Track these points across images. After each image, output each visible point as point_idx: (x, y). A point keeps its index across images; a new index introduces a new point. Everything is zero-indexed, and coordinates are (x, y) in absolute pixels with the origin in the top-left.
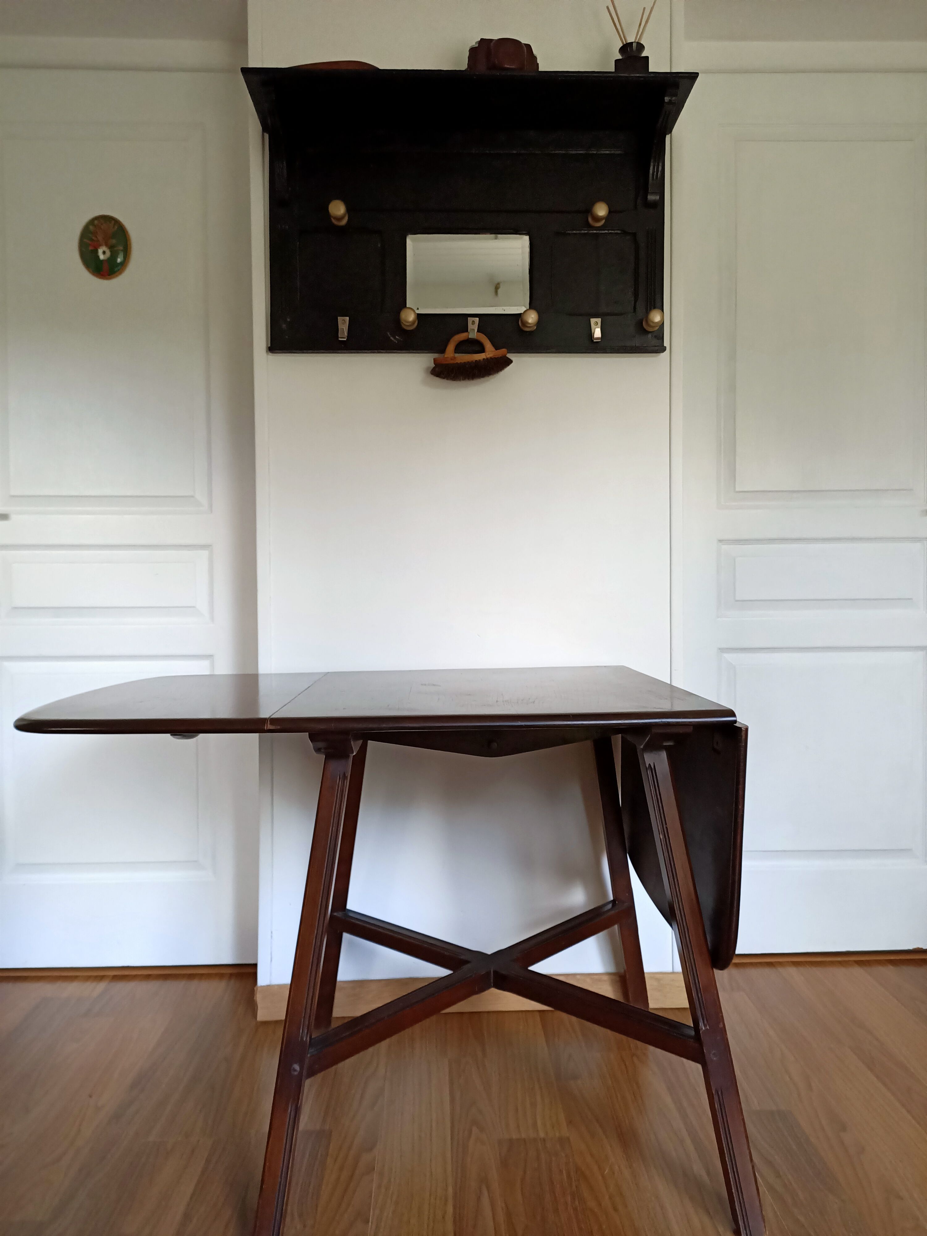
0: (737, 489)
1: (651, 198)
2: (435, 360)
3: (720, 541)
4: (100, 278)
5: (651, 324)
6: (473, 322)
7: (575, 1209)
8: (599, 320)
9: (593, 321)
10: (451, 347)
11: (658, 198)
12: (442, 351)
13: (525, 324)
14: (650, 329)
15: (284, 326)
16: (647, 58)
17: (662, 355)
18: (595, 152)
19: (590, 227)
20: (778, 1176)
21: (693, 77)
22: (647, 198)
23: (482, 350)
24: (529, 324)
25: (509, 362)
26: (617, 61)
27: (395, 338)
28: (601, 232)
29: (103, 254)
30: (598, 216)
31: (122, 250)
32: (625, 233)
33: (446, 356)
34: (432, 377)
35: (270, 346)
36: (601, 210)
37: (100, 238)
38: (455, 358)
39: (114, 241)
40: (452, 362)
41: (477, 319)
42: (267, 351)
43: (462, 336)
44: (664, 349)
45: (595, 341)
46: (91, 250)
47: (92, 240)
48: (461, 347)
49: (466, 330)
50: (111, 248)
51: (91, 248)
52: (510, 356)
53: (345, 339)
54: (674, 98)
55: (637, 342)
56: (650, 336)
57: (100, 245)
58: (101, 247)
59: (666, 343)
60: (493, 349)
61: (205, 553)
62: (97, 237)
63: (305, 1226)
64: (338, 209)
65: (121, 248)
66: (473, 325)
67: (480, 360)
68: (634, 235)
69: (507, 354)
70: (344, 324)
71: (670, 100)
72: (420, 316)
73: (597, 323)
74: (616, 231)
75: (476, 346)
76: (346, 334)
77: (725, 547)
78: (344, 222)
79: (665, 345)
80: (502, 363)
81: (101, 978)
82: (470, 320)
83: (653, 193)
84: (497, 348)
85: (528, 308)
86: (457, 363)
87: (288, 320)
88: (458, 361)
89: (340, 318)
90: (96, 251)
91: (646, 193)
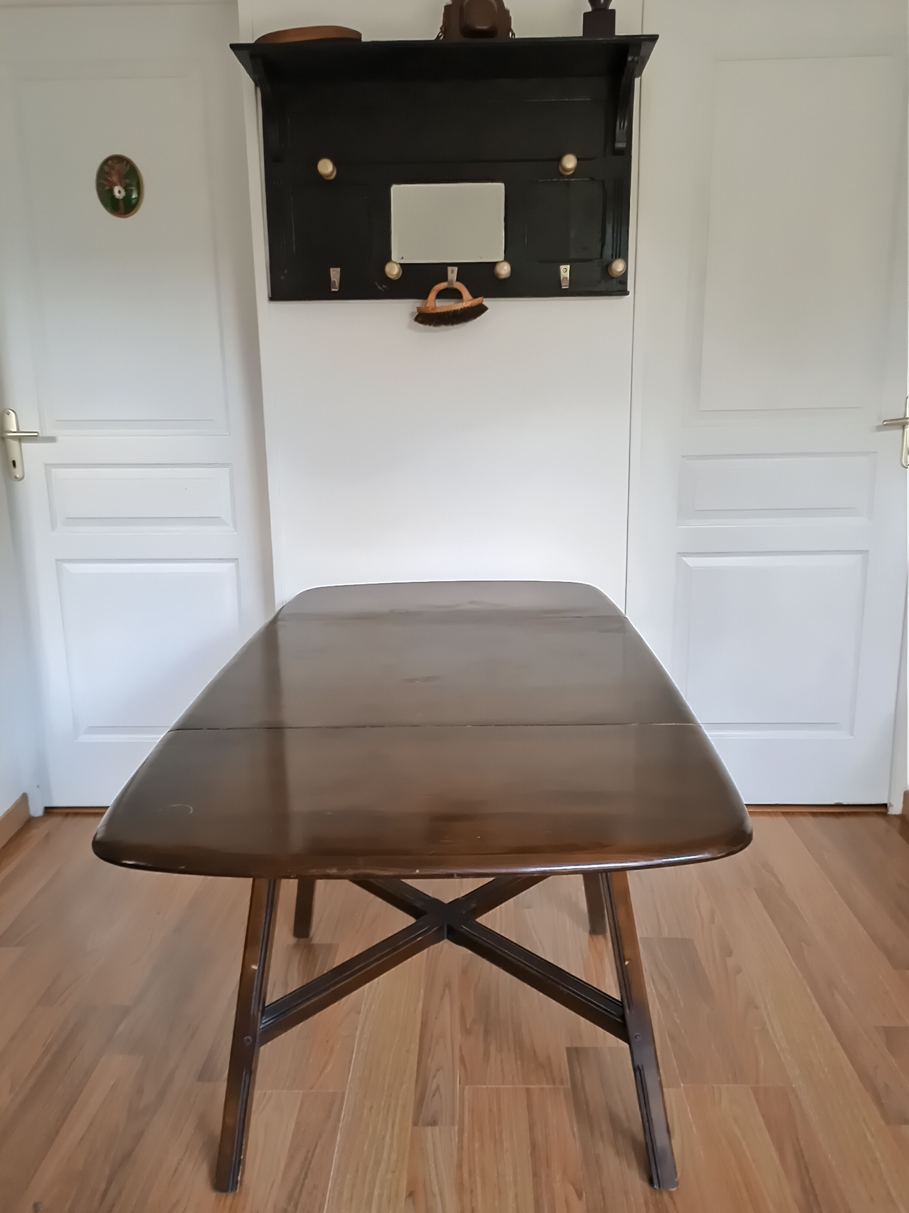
0: (700, 409)
1: (620, 145)
2: (418, 309)
3: (683, 457)
4: (118, 216)
5: (615, 271)
6: (452, 272)
8: (568, 267)
9: (562, 267)
10: (433, 295)
11: (624, 146)
12: (425, 298)
13: (498, 271)
14: (615, 276)
15: (282, 278)
16: (613, 12)
17: (627, 297)
18: (567, 100)
19: (561, 176)
21: (653, 39)
22: (614, 144)
23: (460, 298)
24: (501, 273)
25: (484, 309)
26: (586, 15)
27: (382, 287)
28: (570, 180)
29: (118, 192)
30: (569, 167)
31: (135, 189)
32: (593, 179)
33: (428, 305)
34: (416, 323)
35: (270, 296)
36: (570, 162)
37: (115, 179)
38: (435, 308)
39: (128, 181)
40: (433, 312)
41: (456, 268)
42: (268, 301)
43: (443, 285)
44: (626, 293)
45: (563, 284)
46: (108, 190)
47: (108, 180)
48: (442, 296)
49: (445, 279)
50: (126, 188)
51: (107, 188)
52: (487, 302)
53: (337, 288)
54: (636, 58)
55: (603, 287)
56: (614, 281)
57: (116, 185)
58: (116, 188)
59: (630, 288)
60: (471, 297)
61: (226, 471)
62: (111, 177)
64: (326, 167)
65: (135, 187)
66: (453, 274)
67: (457, 308)
68: (602, 182)
69: (482, 302)
70: (335, 274)
71: (633, 60)
72: (404, 267)
73: (565, 271)
74: (585, 179)
75: (455, 295)
76: (337, 285)
77: (689, 462)
78: (333, 177)
79: (628, 290)
80: (479, 310)
82: (450, 269)
83: (620, 142)
84: (475, 296)
85: (503, 257)
87: (286, 272)
88: (438, 311)
89: (331, 269)
90: (111, 191)
91: (614, 141)
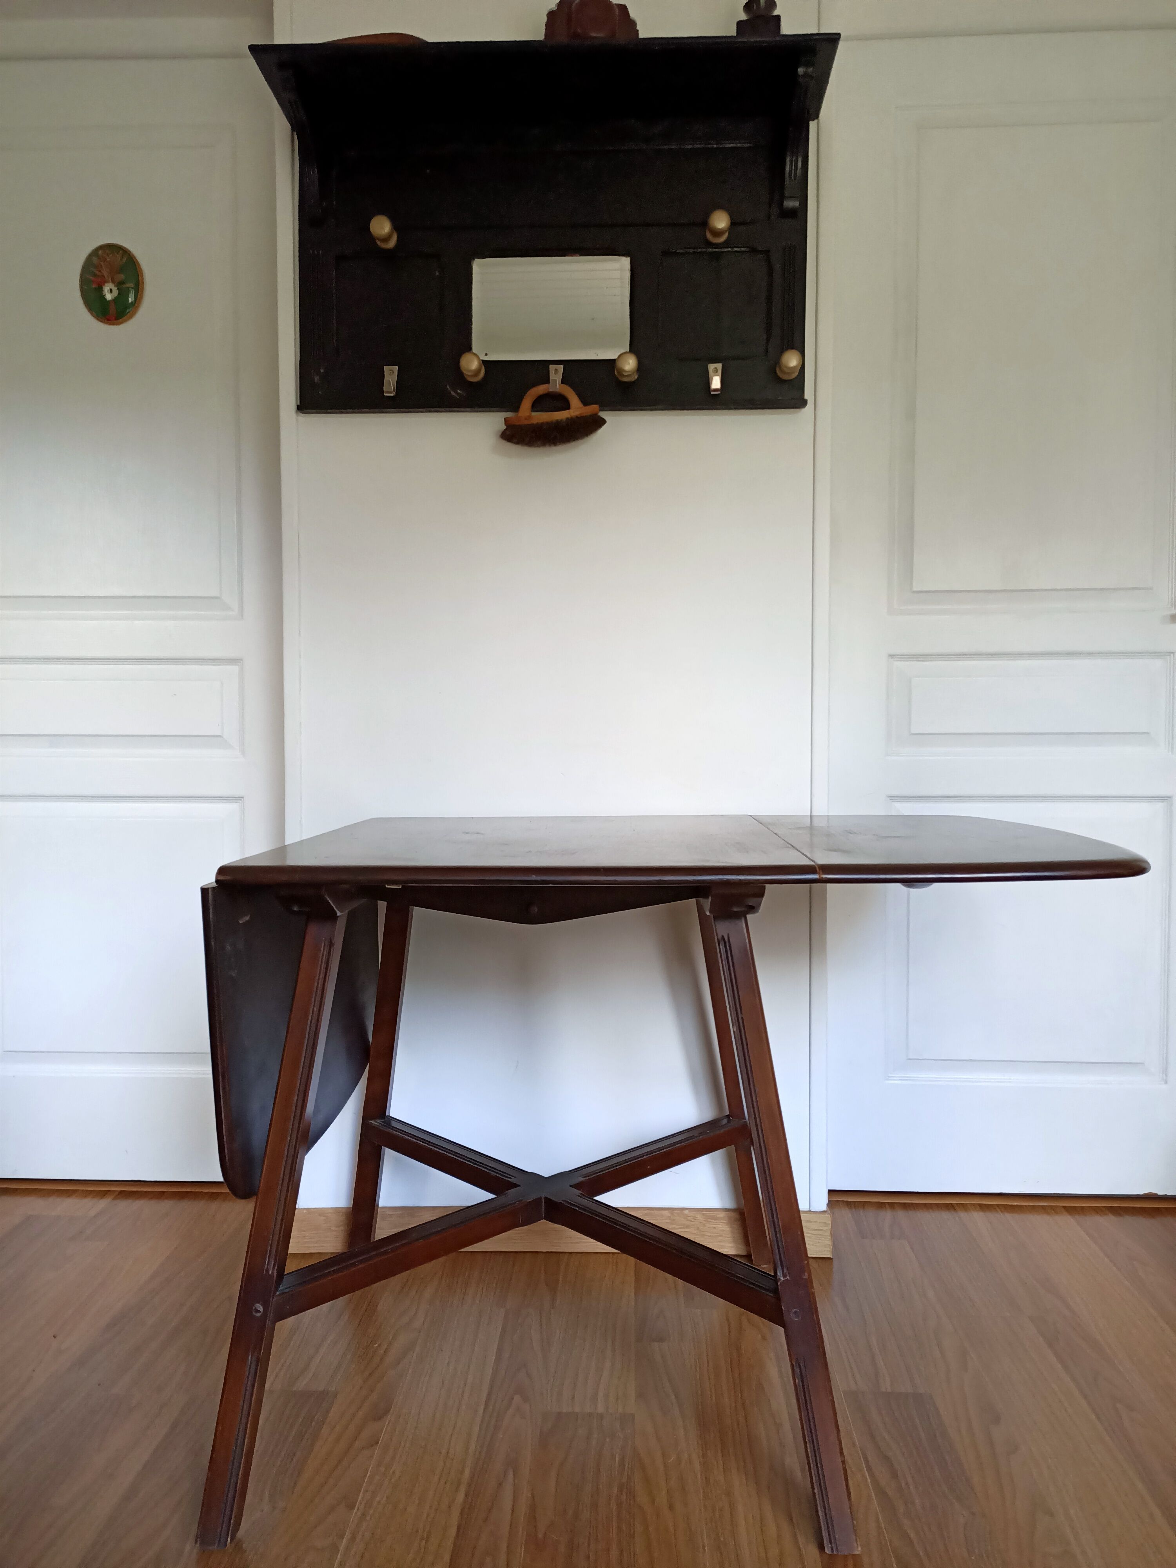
0: (915, 589)
1: (790, 204)
2: (506, 420)
3: (891, 656)
4: (105, 323)
5: (785, 369)
6: (556, 371)
7: (619, 1505)
8: (719, 366)
9: (712, 367)
10: (526, 404)
11: (797, 204)
12: (515, 408)
13: (621, 371)
14: (786, 377)
15: (316, 379)
16: (778, 17)
17: (804, 410)
18: (716, 146)
19: (710, 244)
20: (894, 1475)
21: (833, 40)
22: (782, 204)
23: (566, 406)
24: (626, 371)
25: (602, 422)
26: (740, 24)
27: (456, 392)
28: (723, 250)
29: (109, 293)
30: (719, 229)
31: (132, 288)
32: (753, 251)
33: (520, 415)
34: (503, 441)
35: (299, 404)
36: (721, 221)
37: (105, 272)
38: (530, 417)
39: (122, 277)
40: (526, 422)
41: (561, 368)
42: (296, 412)
43: (541, 389)
44: (802, 403)
45: (712, 393)
46: (95, 288)
47: (95, 275)
48: (539, 404)
49: (547, 380)
50: (120, 285)
51: (94, 286)
52: (603, 415)
53: (392, 395)
54: (810, 70)
55: (771, 394)
56: (786, 384)
57: (106, 282)
58: (106, 284)
59: (808, 394)
60: (581, 405)
61: (235, 669)
62: (101, 273)
63: (274, 1508)
64: (382, 227)
65: (132, 285)
66: (556, 375)
67: (562, 420)
68: (767, 252)
69: (598, 412)
70: (391, 375)
71: (806, 72)
72: (488, 365)
73: (716, 370)
74: (743, 249)
75: (559, 402)
76: (394, 388)
77: (899, 664)
78: (392, 243)
79: (806, 397)
80: (593, 424)
81: (103, 1194)
82: (552, 368)
83: (792, 197)
84: (585, 403)
85: (628, 351)
86: (533, 424)
87: (322, 371)
88: (534, 421)
89: (386, 368)
90: (100, 289)
91: (782, 198)
